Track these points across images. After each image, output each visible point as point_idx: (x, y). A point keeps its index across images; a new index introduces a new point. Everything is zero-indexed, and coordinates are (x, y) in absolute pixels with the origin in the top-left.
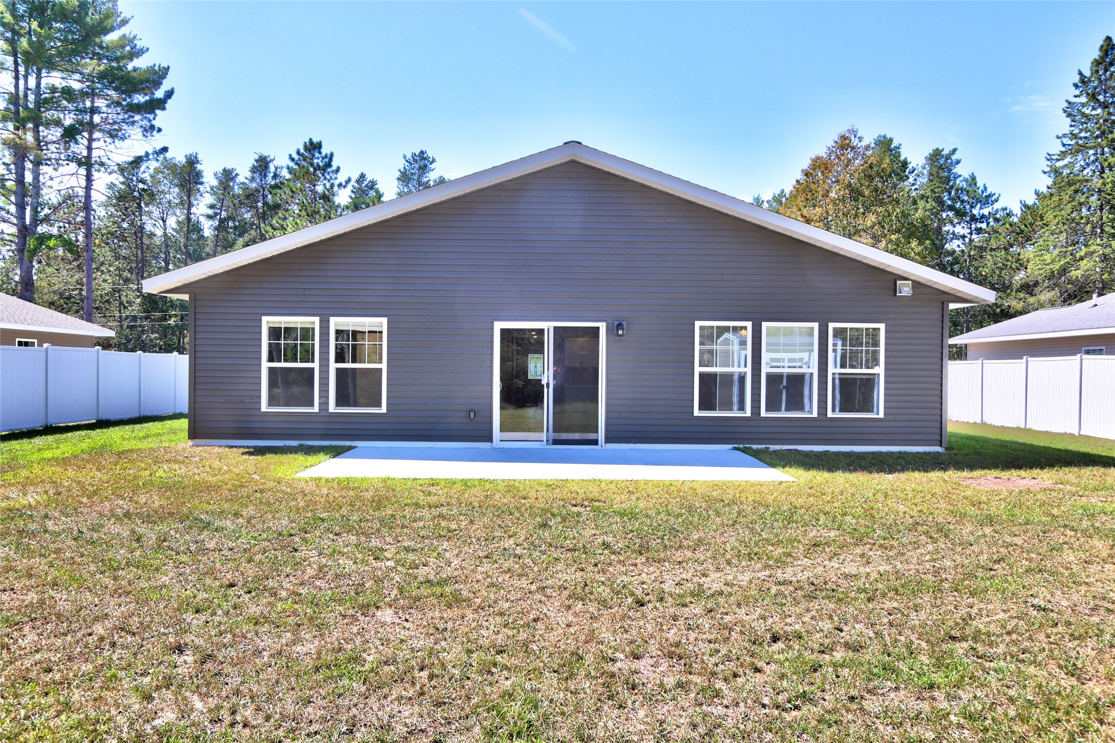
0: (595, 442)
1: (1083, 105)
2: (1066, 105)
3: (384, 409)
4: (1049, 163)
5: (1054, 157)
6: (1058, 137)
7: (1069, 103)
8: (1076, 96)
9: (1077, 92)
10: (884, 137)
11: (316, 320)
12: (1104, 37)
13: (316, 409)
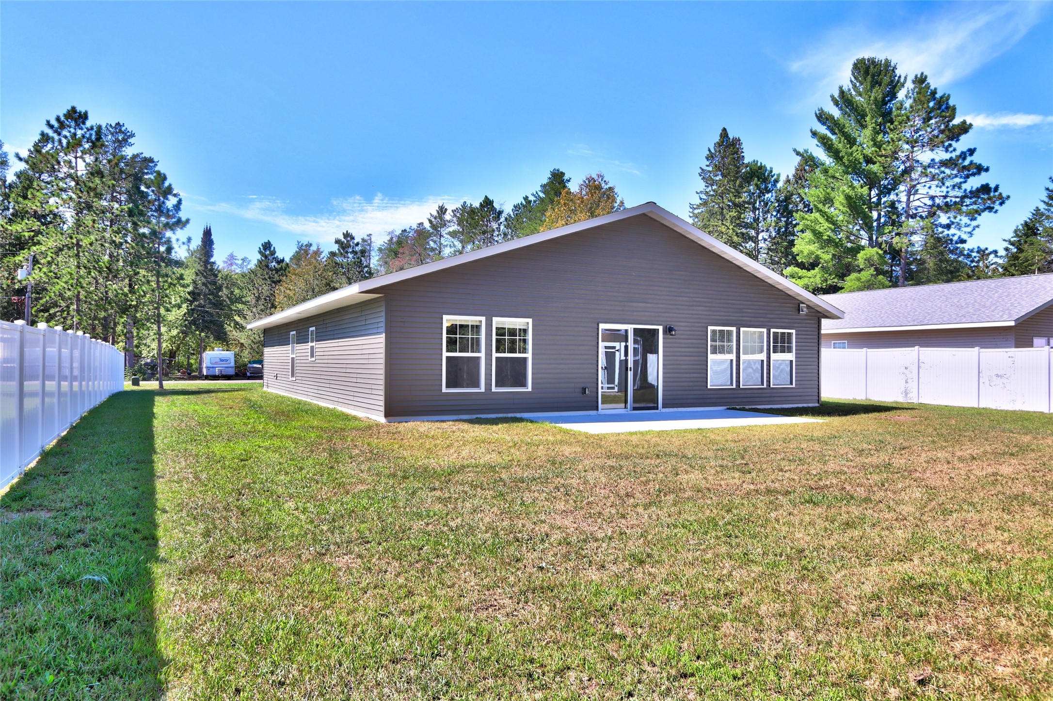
0: (657, 408)
1: (710, 172)
2: (700, 171)
3: (530, 389)
4: (691, 210)
5: (695, 206)
6: (697, 193)
7: (702, 170)
8: (707, 166)
9: (708, 163)
10: (558, 170)
11: (483, 319)
12: (722, 128)
13: (483, 389)
